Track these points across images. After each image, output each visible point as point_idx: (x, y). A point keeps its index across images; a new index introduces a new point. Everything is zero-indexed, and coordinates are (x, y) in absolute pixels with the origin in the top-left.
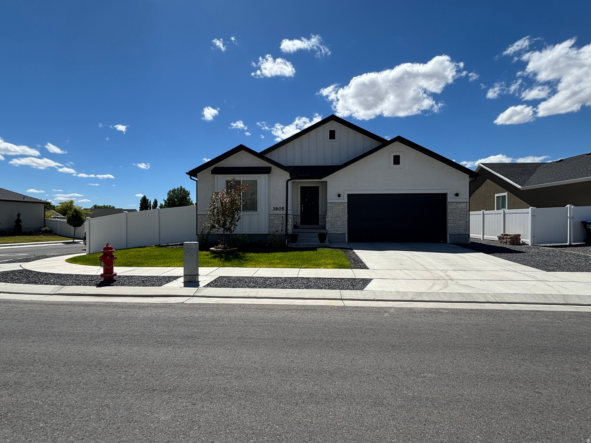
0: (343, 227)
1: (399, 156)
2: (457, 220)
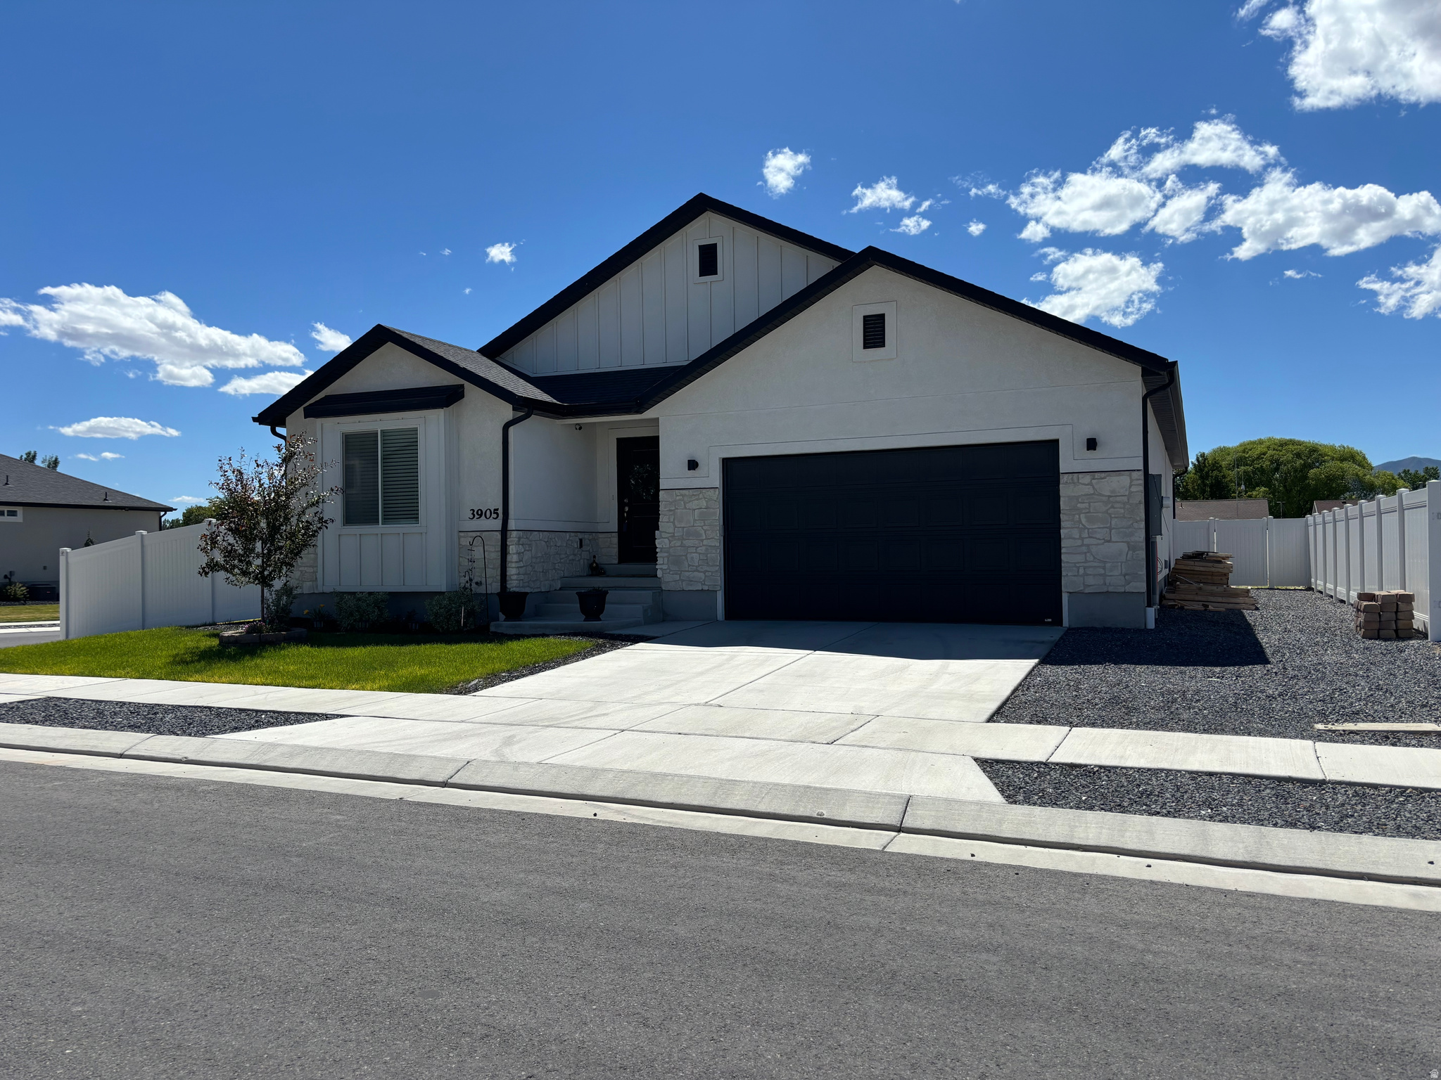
0: (708, 569)
1: (881, 317)
2: (1095, 538)
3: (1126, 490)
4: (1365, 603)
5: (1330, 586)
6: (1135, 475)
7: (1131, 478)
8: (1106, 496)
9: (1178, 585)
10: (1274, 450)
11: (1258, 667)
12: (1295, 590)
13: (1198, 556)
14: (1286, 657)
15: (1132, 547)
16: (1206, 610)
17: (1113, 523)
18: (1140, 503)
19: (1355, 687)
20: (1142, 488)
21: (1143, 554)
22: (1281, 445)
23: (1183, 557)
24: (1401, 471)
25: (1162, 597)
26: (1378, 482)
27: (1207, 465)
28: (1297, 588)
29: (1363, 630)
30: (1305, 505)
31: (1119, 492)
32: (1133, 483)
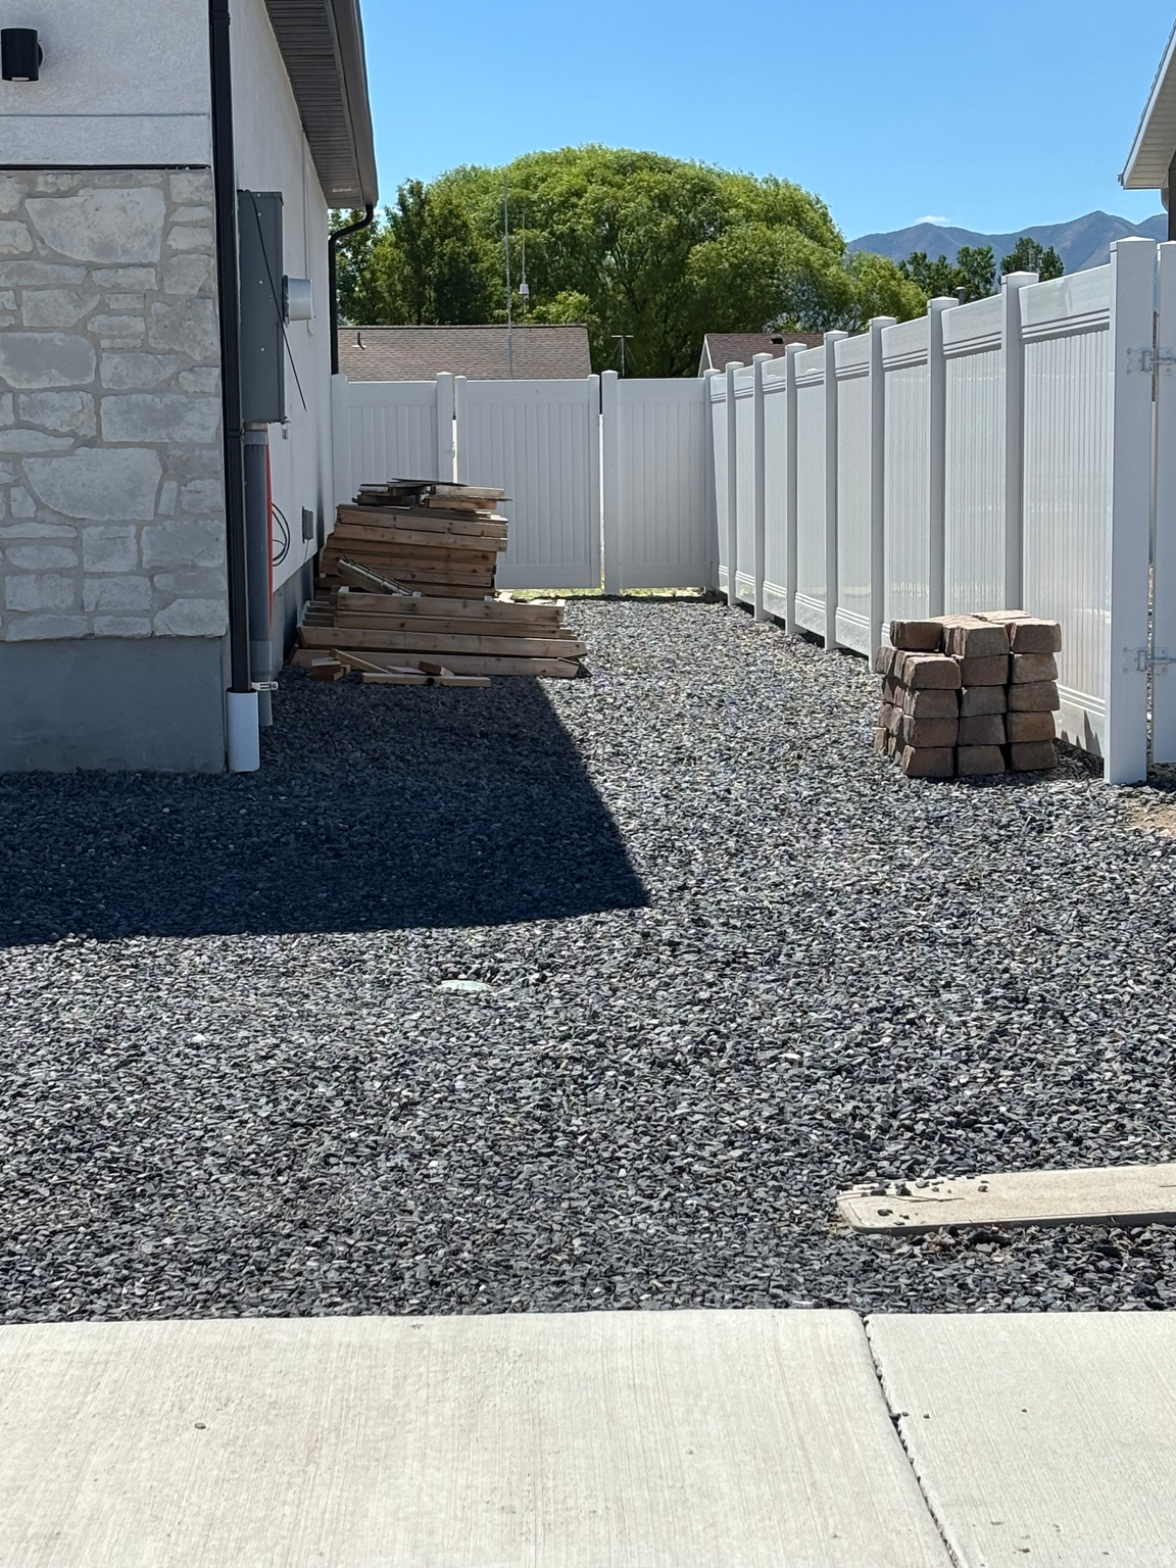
2: (43, 429)
3: (152, 244)
4: (919, 658)
5: (775, 589)
6: (183, 183)
7: (167, 197)
8: (78, 265)
9: (344, 597)
10: (603, 182)
11: (612, 919)
12: (674, 599)
13: (406, 496)
14: (695, 867)
15: (174, 466)
16: (430, 682)
17: (107, 370)
18: (203, 295)
19: (937, 994)
20: (209, 239)
21: (213, 492)
22: (622, 170)
23: (359, 501)
24: (907, 258)
25: (293, 639)
26: (855, 285)
27: (429, 220)
28: (679, 593)
29: (909, 750)
30: (678, 348)
31: (126, 251)
32: (176, 218)
